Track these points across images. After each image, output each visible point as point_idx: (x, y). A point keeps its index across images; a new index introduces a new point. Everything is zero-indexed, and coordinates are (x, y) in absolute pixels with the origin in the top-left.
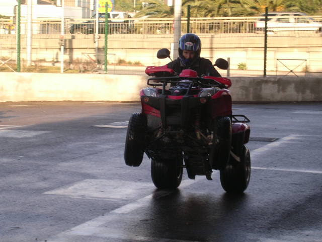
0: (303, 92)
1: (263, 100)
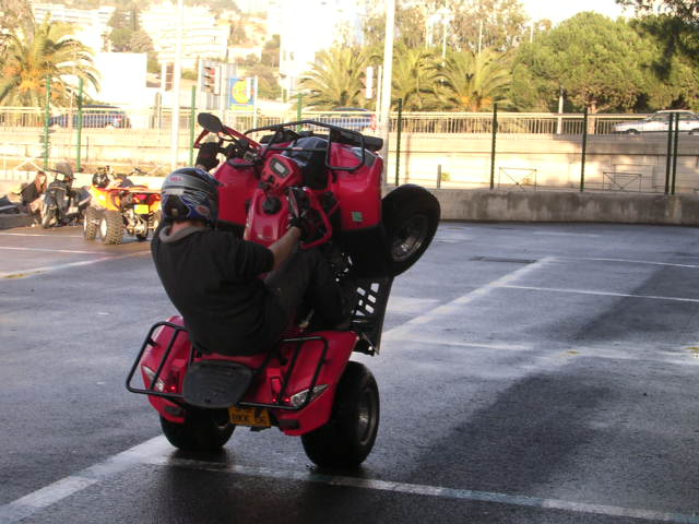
0: (539, 209)
1: (490, 218)
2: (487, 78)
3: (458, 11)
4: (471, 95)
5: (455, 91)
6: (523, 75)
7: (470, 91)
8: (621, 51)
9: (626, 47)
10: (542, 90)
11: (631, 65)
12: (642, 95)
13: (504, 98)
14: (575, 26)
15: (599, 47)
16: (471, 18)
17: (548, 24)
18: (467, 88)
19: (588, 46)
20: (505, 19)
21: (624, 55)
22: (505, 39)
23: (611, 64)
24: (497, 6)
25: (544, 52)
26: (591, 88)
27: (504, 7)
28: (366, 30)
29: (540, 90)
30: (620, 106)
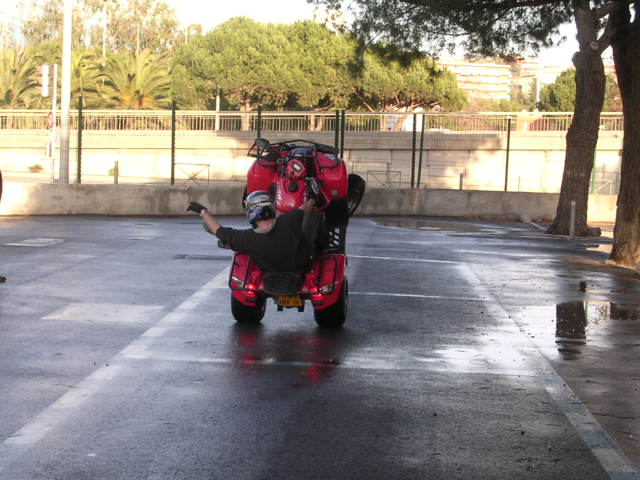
0: (218, 203)
1: (172, 213)
2: (147, 78)
3: (113, 15)
4: (133, 93)
5: (118, 90)
6: (182, 75)
7: (132, 91)
8: (272, 53)
9: (276, 50)
10: (200, 89)
11: (282, 66)
12: (292, 94)
13: (163, 97)
14: (229, 30)
15: (252, 50)
16: (126, 22)
17: (199, 29)
18: (128, 88)
19: (241, 49)
20: (158, 24)
21: (275, 57)
22: (159, 42)
23: (263, 65)
24: (150, 11)
25: (201, 54)
26: (245, 87)
27: (157, 12)
28: (26, 33)
29: (197, 90)
30: (273, 104)
